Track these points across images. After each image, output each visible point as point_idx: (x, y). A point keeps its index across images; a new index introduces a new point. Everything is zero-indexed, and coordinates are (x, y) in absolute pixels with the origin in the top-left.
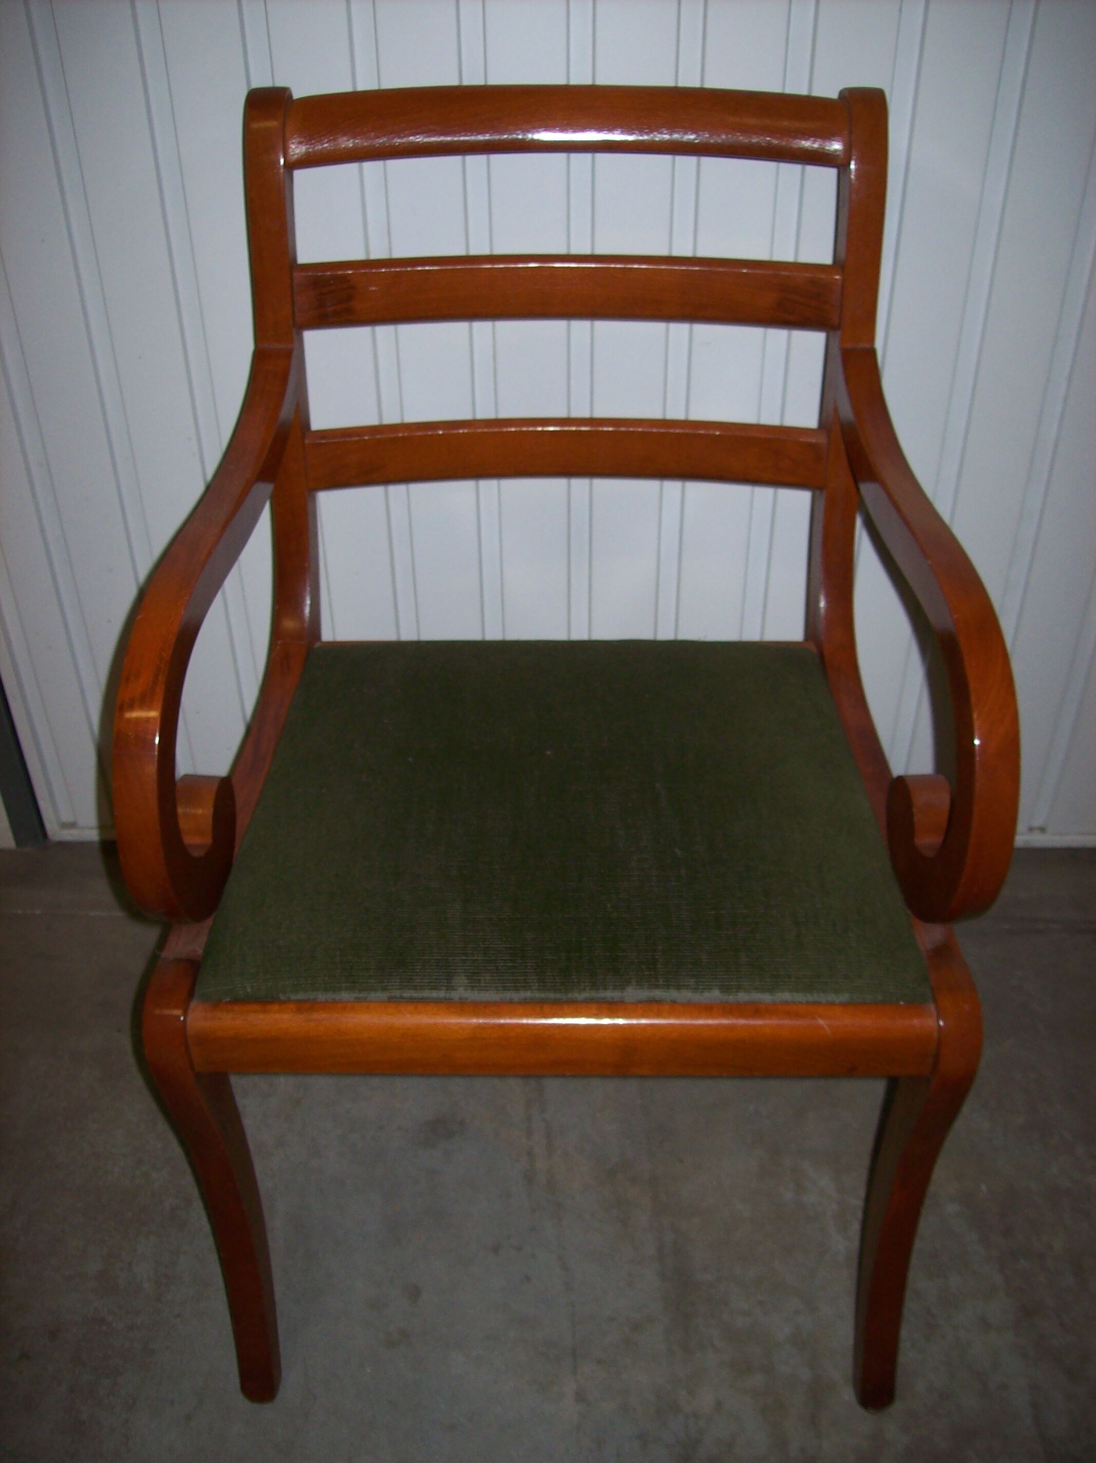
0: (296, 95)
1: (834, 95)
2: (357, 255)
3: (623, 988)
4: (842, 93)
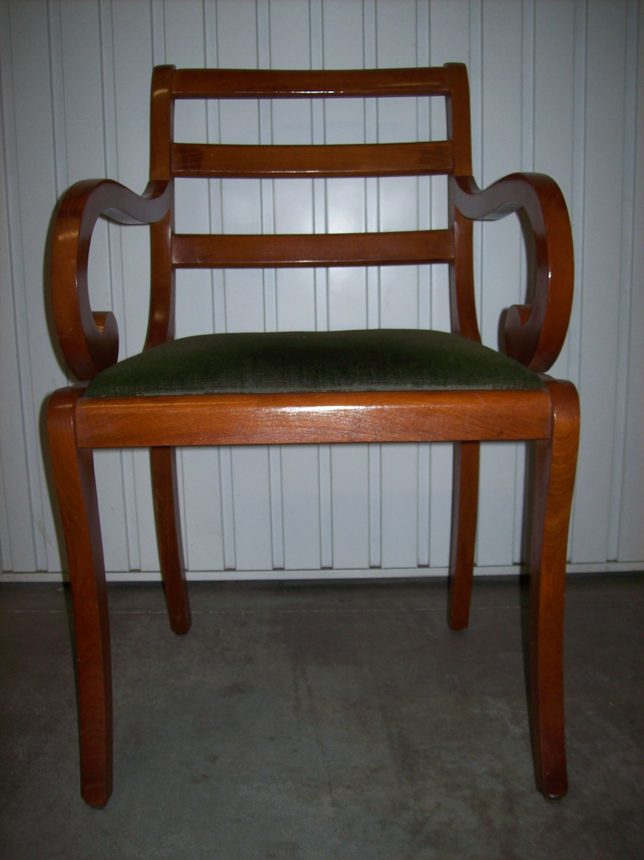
0: (178, 68)
1: (441, 65)
2: (203, 141)
3: (351, 385)
4: (445, 65)
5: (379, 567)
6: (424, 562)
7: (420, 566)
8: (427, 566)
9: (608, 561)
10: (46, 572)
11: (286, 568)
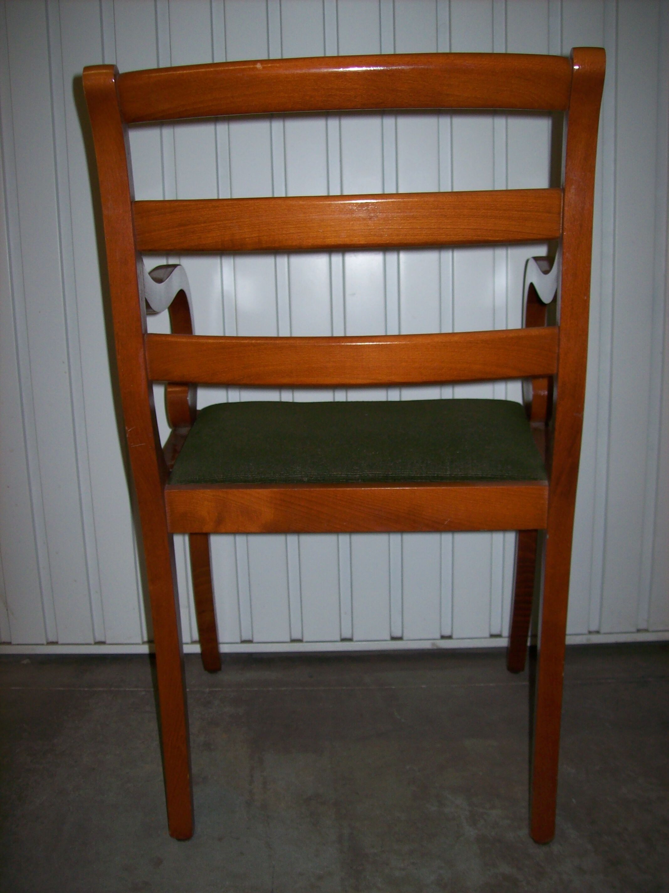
5: (350, 640)
6: (398, 634)
7: (393, 639)
8: (401, 639)
9: (590, 633)
10: (9, 643)
11: (255, 640)
